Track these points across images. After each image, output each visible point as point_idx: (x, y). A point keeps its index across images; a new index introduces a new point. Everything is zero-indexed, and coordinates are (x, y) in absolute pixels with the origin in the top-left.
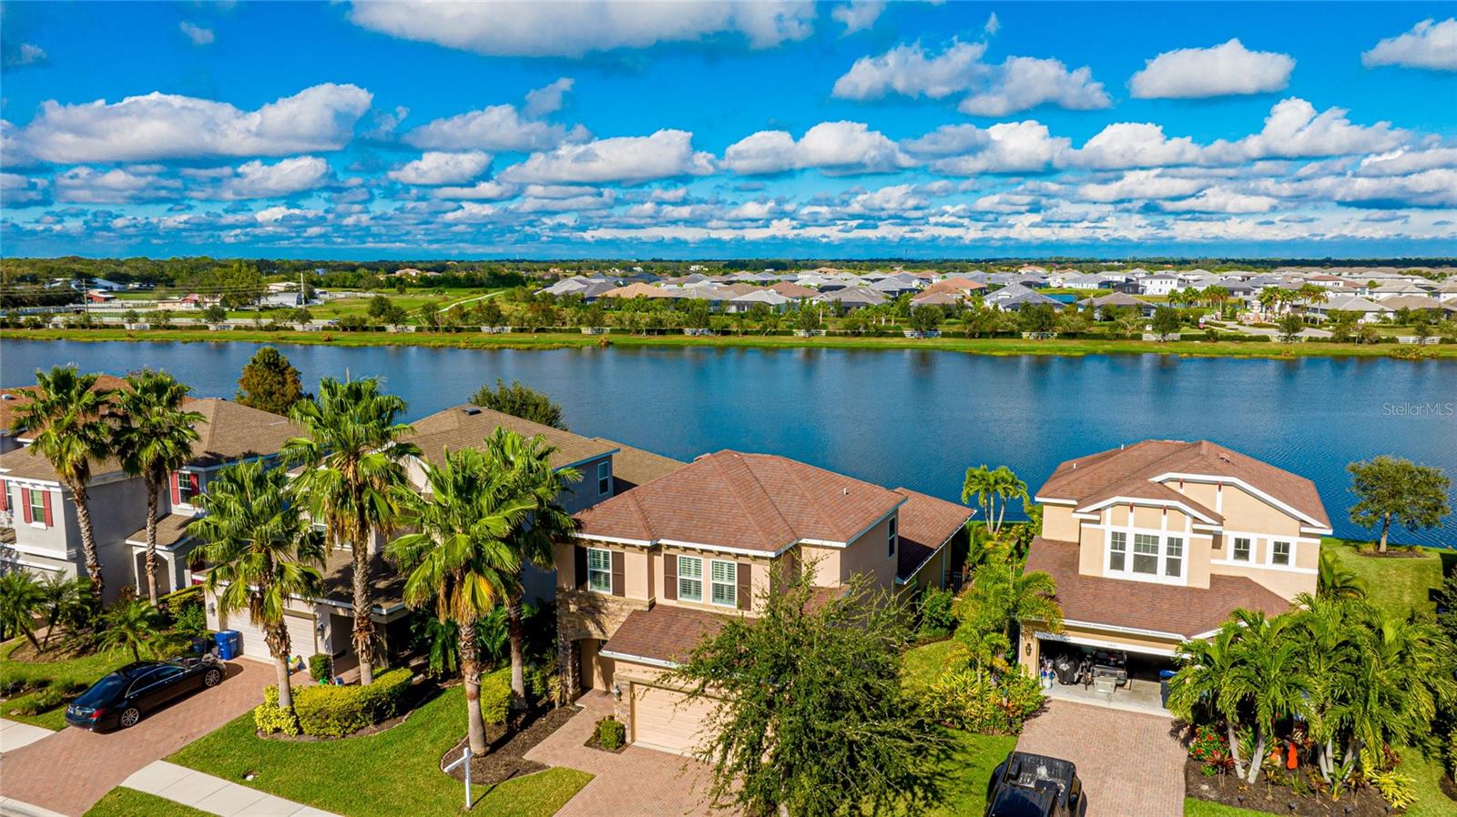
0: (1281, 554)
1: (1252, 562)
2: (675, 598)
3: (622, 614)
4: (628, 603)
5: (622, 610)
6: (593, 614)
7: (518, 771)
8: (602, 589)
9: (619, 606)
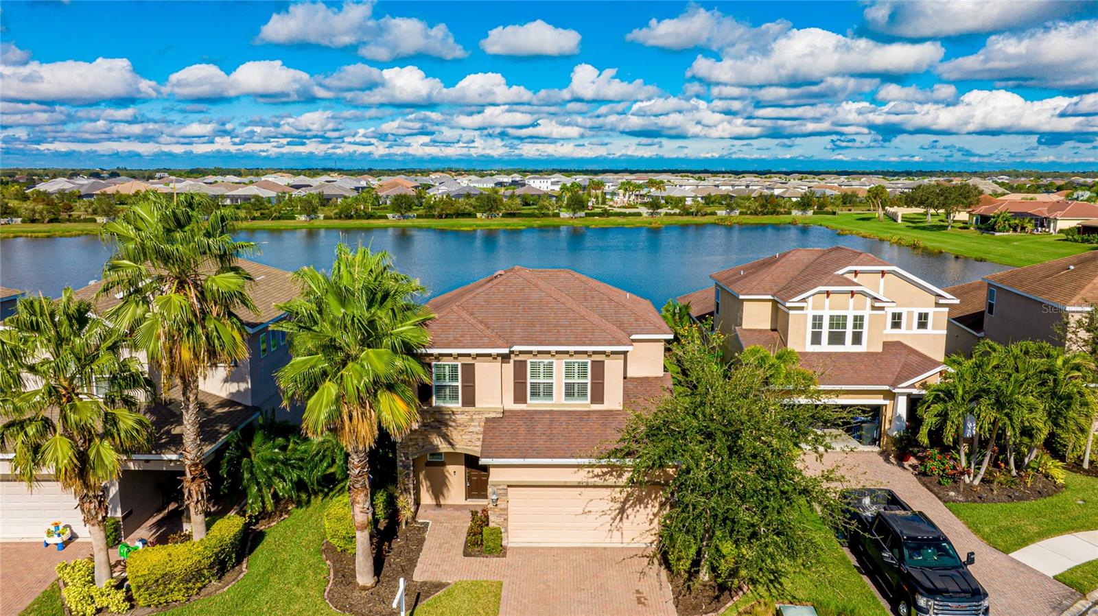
0: (923, 322)
1: (903, 330)
2: (525, 402)
3: (472, 424)
4: (479, 413)
5: (472, 420)
6: (439, 428)
7: (419, 594)
8: (448, 403)
9: (469, 417)
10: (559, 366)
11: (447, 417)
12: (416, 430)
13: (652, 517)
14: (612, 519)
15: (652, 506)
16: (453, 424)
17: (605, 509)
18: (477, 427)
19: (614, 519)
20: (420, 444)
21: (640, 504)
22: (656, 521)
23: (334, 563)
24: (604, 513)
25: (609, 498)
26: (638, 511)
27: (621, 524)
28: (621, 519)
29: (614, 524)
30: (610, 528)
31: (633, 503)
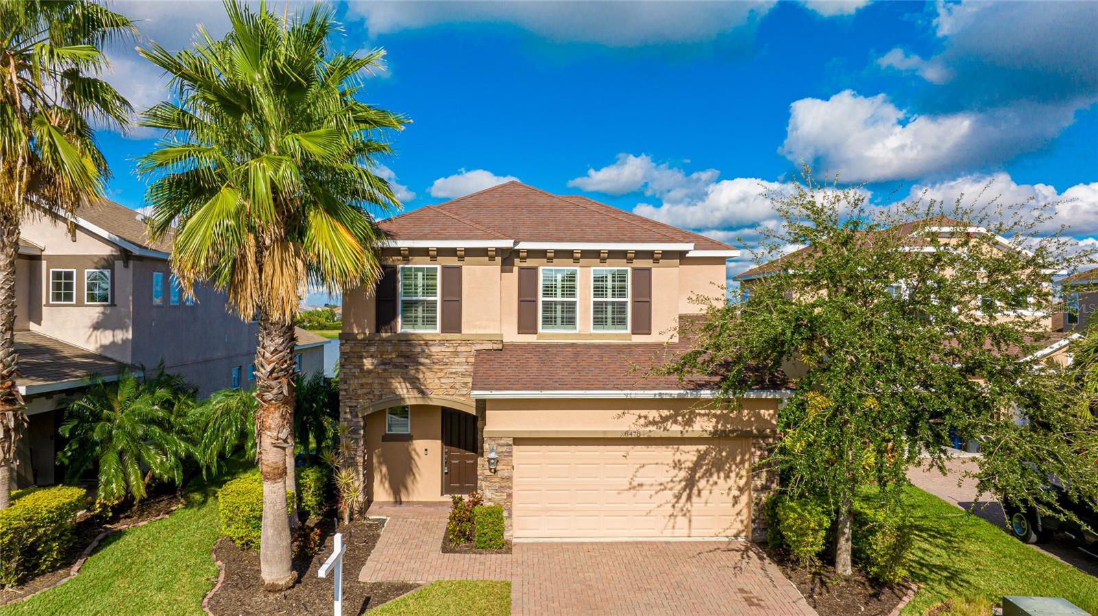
2: (534, 331)
3: (457, 360)
4: (467, 342)
5: (456, 354)
6: (406, 367)
7: (368, 599)
8: (420, 328)
9: (451, 349)
10: (586, 275)
11: (419, 349)
12: (370, 372)
13: (737, 493)
14: (675, 497)
15: (737, 475)
16: (427, 361)
17: (664, 480)
18: (462, 365)
19: (678, 497)
20: (377, 392)
21: (718, 471)
22: (744, 499)
23: (228, 564)
24: (663, 487)
25: (671, 462)
26: (716, 483)
27: (688, 505)
28: (689, 498)
29: (679, 506)
30: (671, 511)
31: (707, 470)
